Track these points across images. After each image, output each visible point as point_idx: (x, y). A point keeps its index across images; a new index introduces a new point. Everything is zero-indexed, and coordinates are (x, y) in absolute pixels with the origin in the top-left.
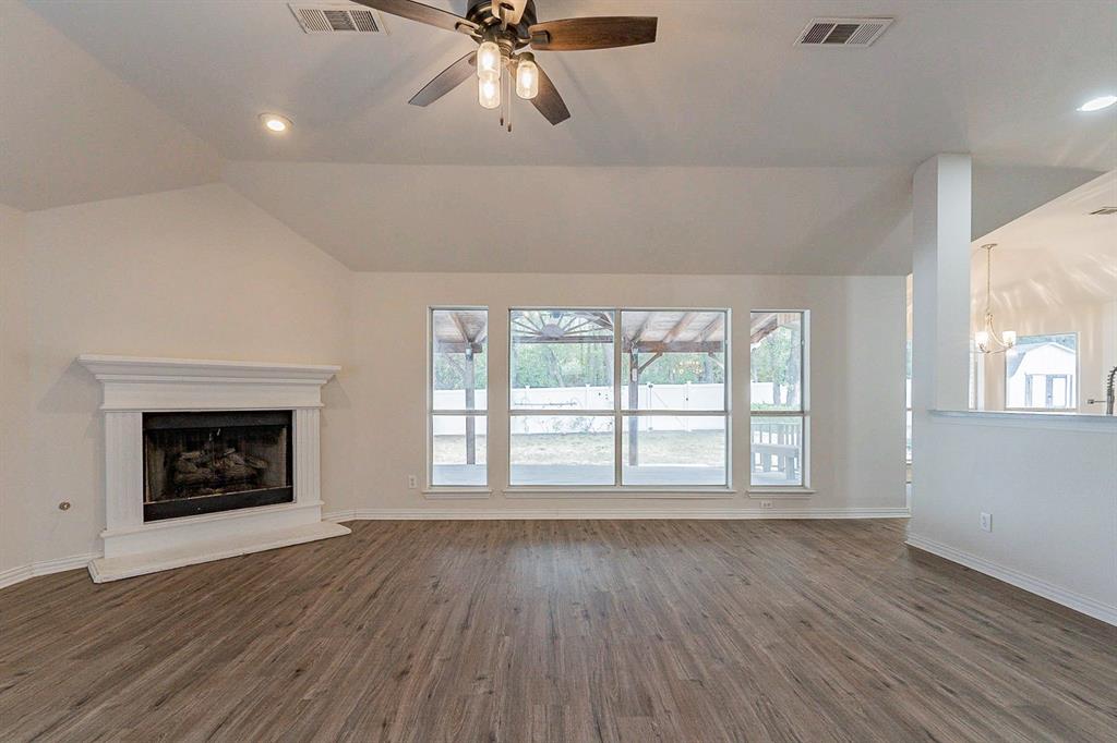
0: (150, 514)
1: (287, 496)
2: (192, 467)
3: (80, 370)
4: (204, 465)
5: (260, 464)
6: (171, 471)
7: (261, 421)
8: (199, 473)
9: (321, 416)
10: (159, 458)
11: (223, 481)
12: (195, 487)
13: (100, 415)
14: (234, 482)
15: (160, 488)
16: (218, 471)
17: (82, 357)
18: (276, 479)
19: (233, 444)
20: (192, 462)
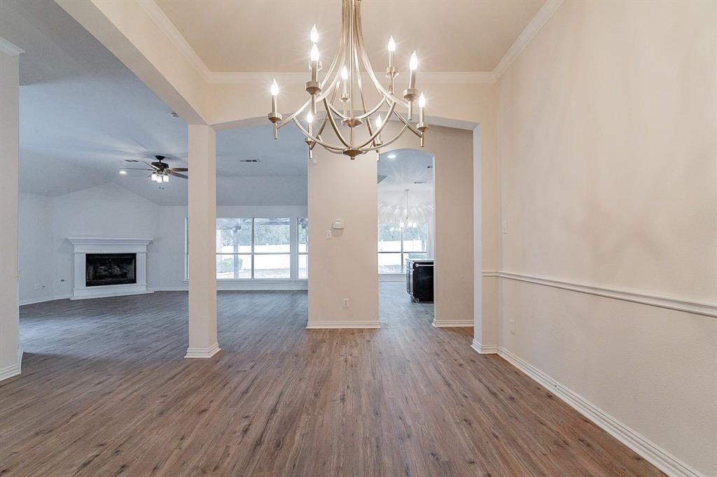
0: (88, 284)
1: (134, 281)
2: (102, 271)
3: (67, 241)
4: (105, 271)
5: (125, 271)
6: (96, 272)
7: (126, 257)
8: (104, 273)
9: (147, 255)
10: (91, 268)
11: (112, 276)
12: (102, 277)
13: (73, 254)
14: (116, 276)
15: (91, 278)
16: (110, 273)
17: (69, 238)
18: (131, 276)
19: (116, 264)
20: (102, 269)
